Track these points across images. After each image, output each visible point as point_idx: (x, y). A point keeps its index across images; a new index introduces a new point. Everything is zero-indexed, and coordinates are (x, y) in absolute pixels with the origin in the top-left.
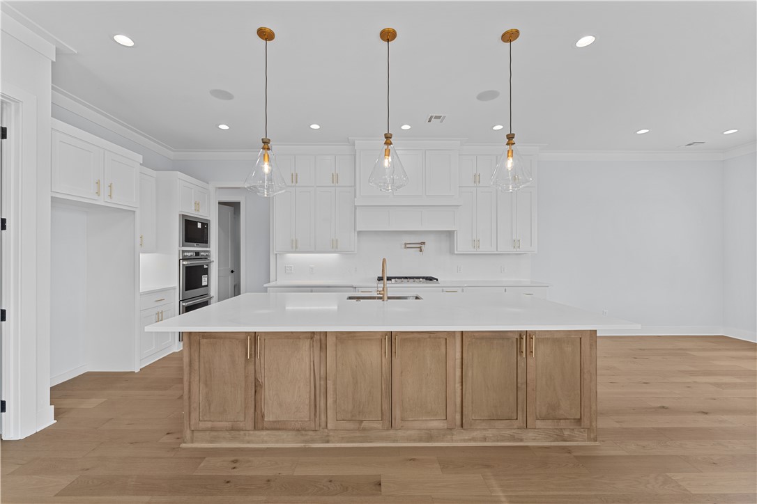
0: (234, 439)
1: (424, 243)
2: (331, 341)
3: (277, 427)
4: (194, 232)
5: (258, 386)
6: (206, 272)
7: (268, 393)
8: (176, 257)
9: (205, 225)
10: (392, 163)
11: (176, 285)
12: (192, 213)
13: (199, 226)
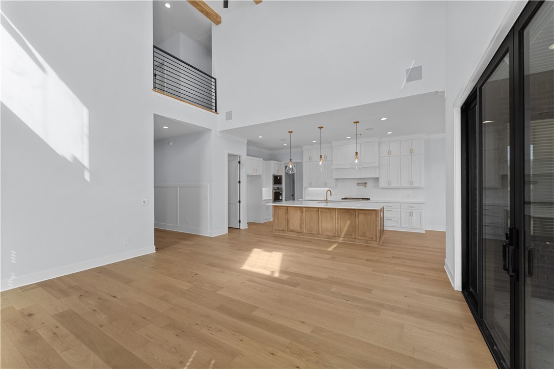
0: (284, 233)
1: (366, 183)
2: (304, 210)
3: (292, 231)
4: (277, 180)
5: (288, 221)
6: (281, 194)
7: (290, 222)
8: (272, 189)
9: (281, 177)
10: (322, 163)
11: (272, 198)
12: (276, 173)
13: (279, 178)
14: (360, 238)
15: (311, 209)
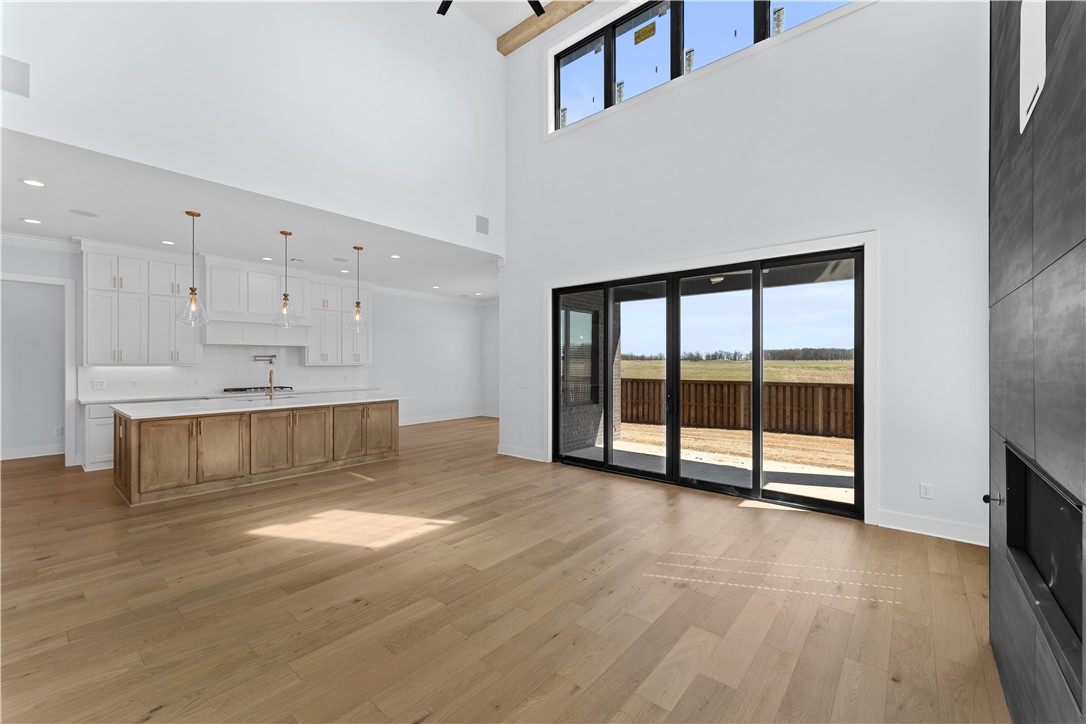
0: (179, 493)
1: (274, 357)
3: (212, 480)
5: (200, 455)
7: (206, 457)
14: (373, 452)
15: (274, 414)
